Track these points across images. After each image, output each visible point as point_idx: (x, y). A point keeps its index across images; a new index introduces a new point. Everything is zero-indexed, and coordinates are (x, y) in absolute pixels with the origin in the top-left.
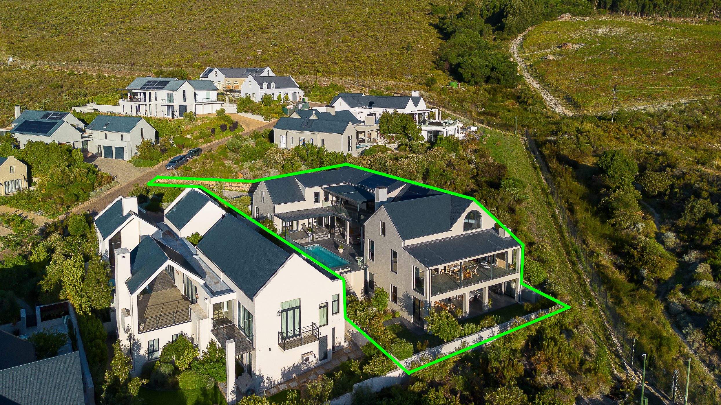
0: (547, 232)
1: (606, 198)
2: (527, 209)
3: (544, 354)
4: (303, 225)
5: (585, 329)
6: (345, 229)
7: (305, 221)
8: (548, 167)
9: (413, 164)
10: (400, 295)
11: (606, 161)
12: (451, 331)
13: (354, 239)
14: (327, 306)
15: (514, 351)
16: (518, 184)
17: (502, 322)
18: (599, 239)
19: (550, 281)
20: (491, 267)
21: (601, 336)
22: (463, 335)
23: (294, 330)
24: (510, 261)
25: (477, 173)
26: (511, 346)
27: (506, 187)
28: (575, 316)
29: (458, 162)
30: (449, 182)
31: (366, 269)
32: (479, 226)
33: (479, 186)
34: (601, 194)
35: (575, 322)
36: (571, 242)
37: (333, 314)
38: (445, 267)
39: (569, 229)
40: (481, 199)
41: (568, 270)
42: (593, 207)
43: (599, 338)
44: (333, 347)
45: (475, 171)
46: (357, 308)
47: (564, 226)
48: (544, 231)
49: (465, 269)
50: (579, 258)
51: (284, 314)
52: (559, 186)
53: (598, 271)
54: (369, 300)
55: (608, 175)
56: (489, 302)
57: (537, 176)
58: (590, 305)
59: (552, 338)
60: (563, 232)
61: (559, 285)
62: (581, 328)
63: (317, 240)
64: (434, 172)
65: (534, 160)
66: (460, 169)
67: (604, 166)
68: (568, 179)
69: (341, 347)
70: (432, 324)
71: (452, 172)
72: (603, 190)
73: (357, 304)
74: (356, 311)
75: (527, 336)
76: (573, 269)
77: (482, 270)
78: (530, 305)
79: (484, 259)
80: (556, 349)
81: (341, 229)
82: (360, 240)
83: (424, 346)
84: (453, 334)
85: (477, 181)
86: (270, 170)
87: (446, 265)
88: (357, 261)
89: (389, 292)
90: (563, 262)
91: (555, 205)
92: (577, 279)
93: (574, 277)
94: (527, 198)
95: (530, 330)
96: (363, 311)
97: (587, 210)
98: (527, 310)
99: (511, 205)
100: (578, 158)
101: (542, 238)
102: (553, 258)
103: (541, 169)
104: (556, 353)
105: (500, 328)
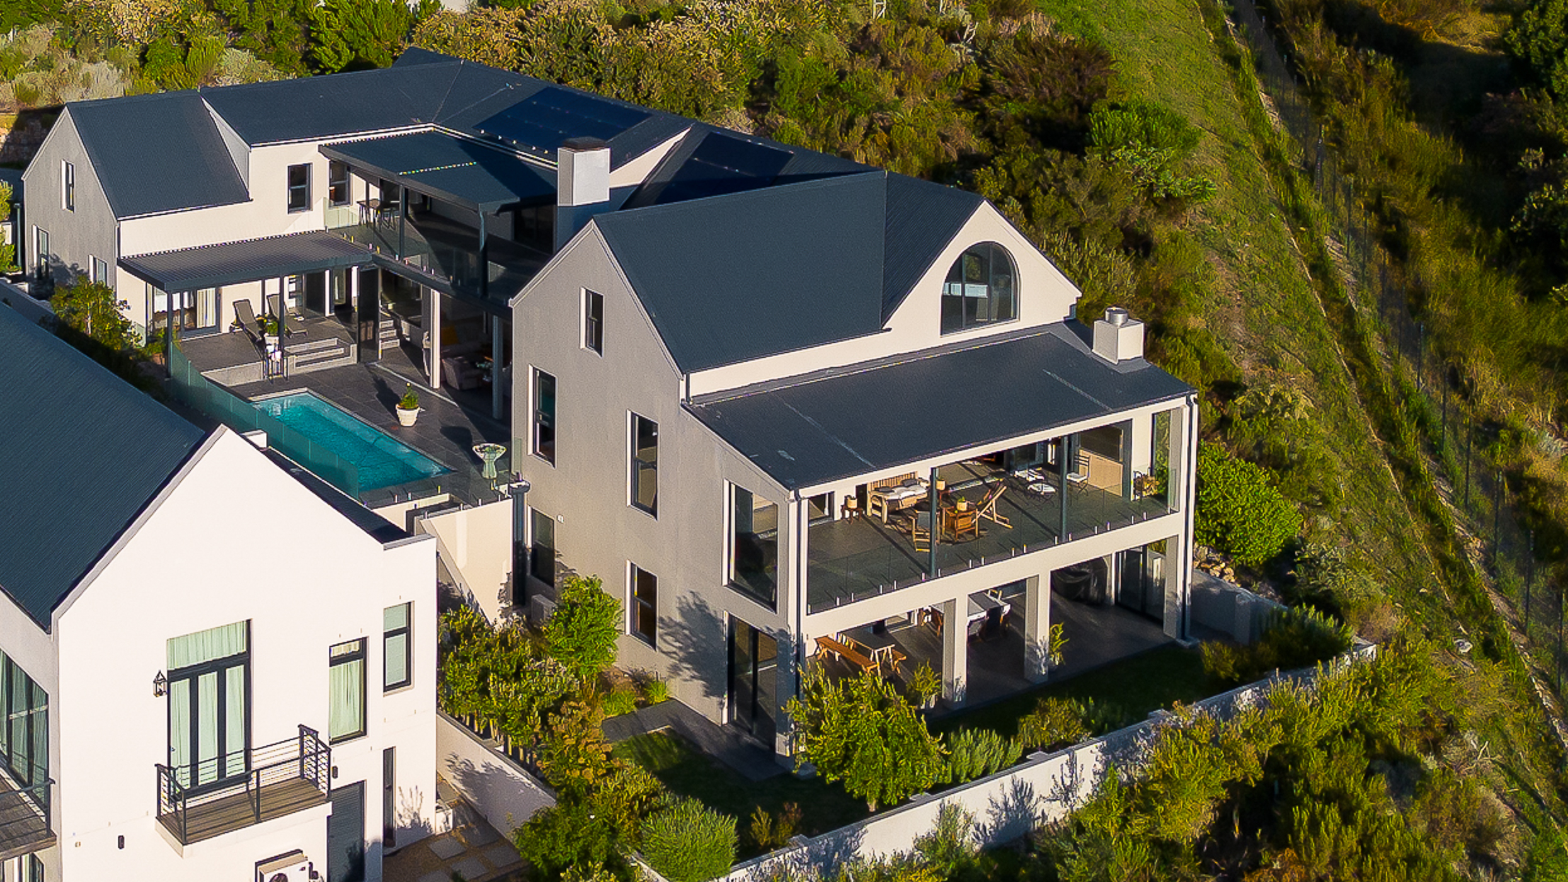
0: (1291, 337)
1: (1548, 191)
2: (1203, 237)
3: (1301, 862)
4: (242, 306)
5: (1472, 755)
6: (421, 325)
7: (250, 291)
8: (1290, 57)
9: (706, 42)
10: (668, 607)
11: (1545, 29)
12: (895, 764)
13: (460, 369)
14: (361, 654)
15: (1166, 850)
16: (1162, 130)
17: (1114, 727)
18: (1520, 368)
19: (1311, 549)
20: (1059, 488)
21: (1540, 785)
22: (949, 780)
23: (222, 756)
24: (1141, 460)
25: (983, 81)
26: (1153, 828)
27: (1111, 145)
28: (1425, 700)
29: (898, 34)
30: (862, 119)
31: (517, 496)
32: (1006, 309)
33: (994, 140)
34: (1523, 174)
35: (1428, 723)
36: (1396, 382)
37: (386, 689)
38: (861, 490)
39: (1388, 327)
40: (1005, 193)
41: (1391, 503)
42: (1489, 228)
43: (1533, 793)
44: (389, 831)
45: (975, 73)
46: (488, 662)
47: (1366, 313)
48: (1281, 332)
49: (948, 498)
50: (1433, 449)
51: (182, 688)
52: (1338, 139)
53: (1518, 507)
54: (532, 628)
55: (1551, 92)
56: (1052, 640)
57: (1241, 96)
58: (1490, 650)
59: (1329, 797)
60: (1361, 337)
61: (1352, 565)
62: (1453, 753)
63: (303, 369)
64: (799, 76)
65: (1225, 27)
66: (907, 64)
67: (1534, 49)
68: (1378, 109)
69: (420, 833)
70: (817, 731)
71: (877, 80)
72: (1532, 159)
73: (488, 648)
74: (483, 675)
75: (1225, 785)
76: (1409, 498)
77: (1019, 499)
78: (1226, 652)
79: (1028, 454)
80: (1351, 839)
81: (405, 326)
82: (488, 371)
83: (784, 829)
84: (903, 778)
85: (983, 115)
86: (87, 67)
87: (869, 478)
88: (479, 462)
89: (624, 594)
90: (1366, 467)
91: (1325, 223)
92: (1429, 541)
93: (1417, 529)
94: (1204, 193)
95: (1235, 757)
96: (517, 677)
97: (1462, 243)
98: (1214, 673)
99: (1133, 219)
100: (1417, 16)
101: (1274, 362)
102: (1327, 451)
103: (1259, 67)
104: (1351, 855)
105: (1103, 750)
